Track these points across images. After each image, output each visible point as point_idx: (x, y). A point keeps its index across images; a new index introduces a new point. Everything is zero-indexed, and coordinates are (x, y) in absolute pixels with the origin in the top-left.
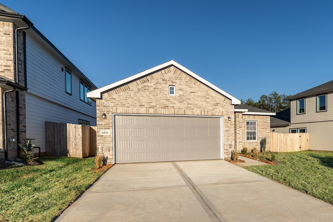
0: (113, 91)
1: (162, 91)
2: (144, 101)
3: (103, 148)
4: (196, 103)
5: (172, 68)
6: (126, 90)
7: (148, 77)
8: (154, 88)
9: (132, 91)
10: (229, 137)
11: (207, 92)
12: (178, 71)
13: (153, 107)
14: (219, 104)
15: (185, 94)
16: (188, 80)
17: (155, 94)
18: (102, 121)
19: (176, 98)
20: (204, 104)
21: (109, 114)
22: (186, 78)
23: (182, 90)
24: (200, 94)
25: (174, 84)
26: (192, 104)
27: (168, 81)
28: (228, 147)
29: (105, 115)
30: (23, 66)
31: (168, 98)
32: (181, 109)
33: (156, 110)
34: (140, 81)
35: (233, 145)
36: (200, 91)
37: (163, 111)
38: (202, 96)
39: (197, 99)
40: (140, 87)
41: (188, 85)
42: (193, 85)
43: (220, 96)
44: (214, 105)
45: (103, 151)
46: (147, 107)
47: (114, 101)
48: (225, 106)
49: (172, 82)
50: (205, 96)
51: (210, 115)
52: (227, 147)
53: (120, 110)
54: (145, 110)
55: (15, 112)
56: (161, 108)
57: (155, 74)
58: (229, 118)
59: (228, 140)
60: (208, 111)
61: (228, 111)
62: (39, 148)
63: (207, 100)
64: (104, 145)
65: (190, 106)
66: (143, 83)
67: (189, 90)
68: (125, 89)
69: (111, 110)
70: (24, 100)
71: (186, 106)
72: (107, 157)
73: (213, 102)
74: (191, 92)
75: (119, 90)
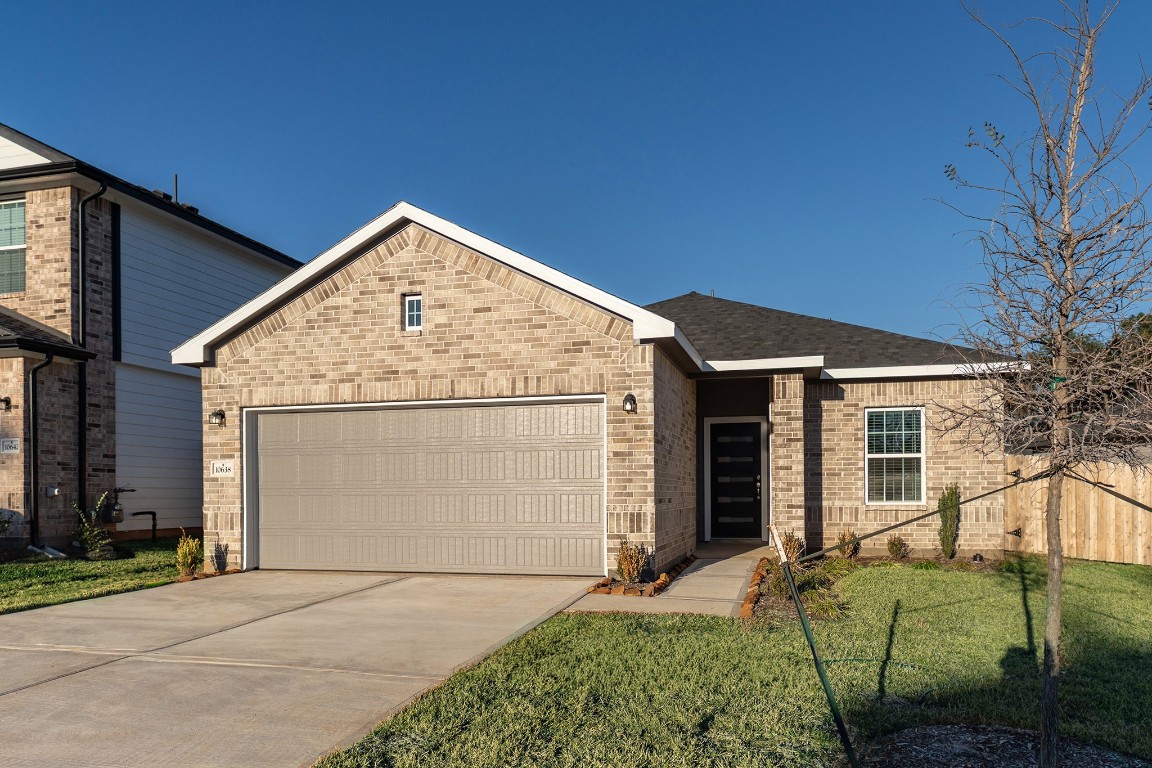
0: (243, 338)
1: (377, 318)
2: (325, 358)
3: (216, 516)
4: (493, 348)
5: (411, 230)
6: (275, 330)
7: (337, 277)
8: (356, 312)
9: (291, 329)
10: (630, 481)
11: (538, 300)
12: (430, 238)
13: (349, 379)
14: (587, 343)
15: (453, 319)
16: (467, 266)
17: (356, 331)
18: (216, 434)
19: (425, 339)
20: (525, 349)
21: (231, 410)
22: (458, 257)
23: (443, 306)
24: (509, 311)
25: (417, 288)
26: (479, 356)
27: (399, 278)
28: (625, 525)
29: (221, 415)
30: (109, 296)
31: (396, 341)
32: (441, 376)
33: (359, 386)
34: (314, 294)
35: (649, 515)
36: (512, 302)
37: (382, 389)
38: (517, 321)
39: (499, 335)
40: (312, 314)
41: (466, 285)
42: (485, 283)
43: (592, 312)
44: (567, 351)
45: (216, 527)
46: (333, 381)
47: (244, 368)
48: (614, 352)
49: (411, 283)
50: (530, 320)
51: (547, 391)
52: (618, 525)
53: (261, 397)
54: (325, 391)
55: (70, 418)
56: (376, 380)
57: (357, 264)
58: (631, 399)
59: (623, 495)
60: (539, 379)
61: (627, 371)
62: (154, 514)
63: (539, 332)
64: (219, 508)
65: (471, 362)
66: (323, 300)
67: (472, 302)
68: (273, 326)
69: (237, 398)
70: (111, 386)
71: (457, 364)
72: (227, 546)
73: (562, 339)
74: (477, 311)
75: (259, 333)
